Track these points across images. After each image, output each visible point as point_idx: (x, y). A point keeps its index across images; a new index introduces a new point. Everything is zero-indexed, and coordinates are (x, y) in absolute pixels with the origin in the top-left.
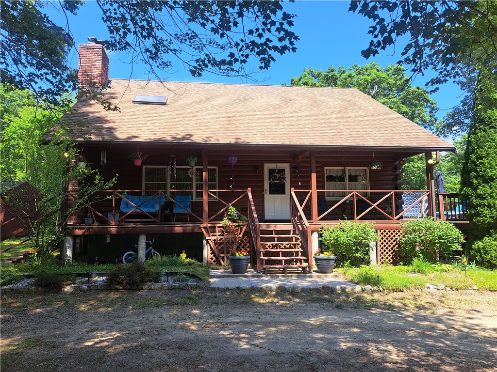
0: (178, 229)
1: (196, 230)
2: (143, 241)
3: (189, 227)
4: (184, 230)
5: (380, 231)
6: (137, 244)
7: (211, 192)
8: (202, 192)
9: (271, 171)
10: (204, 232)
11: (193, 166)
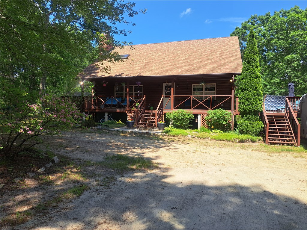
0: (118, 111)
1: (124, 112)
2: (106, 115)
3: (122, 111)
4: (120, 111)
5: (203, 115)
6: (105, 116)
7: (130, 97)
8: (126, 97)
9: (166, 87)
10: (127, 113)
11: (124, 85)
